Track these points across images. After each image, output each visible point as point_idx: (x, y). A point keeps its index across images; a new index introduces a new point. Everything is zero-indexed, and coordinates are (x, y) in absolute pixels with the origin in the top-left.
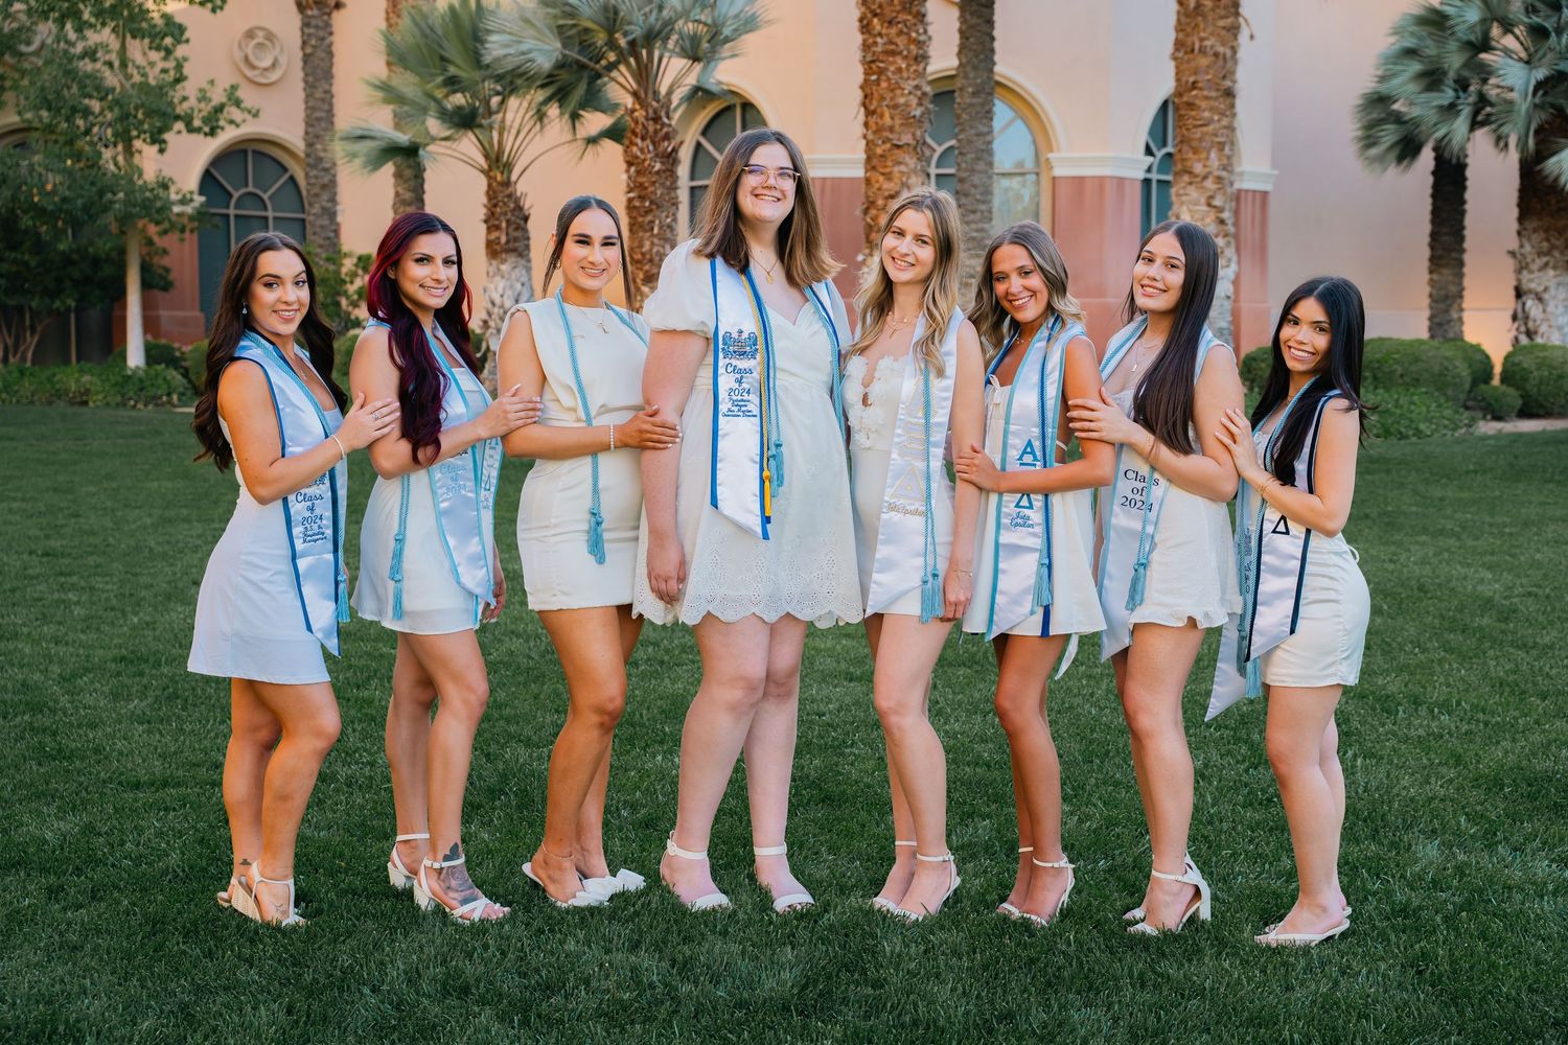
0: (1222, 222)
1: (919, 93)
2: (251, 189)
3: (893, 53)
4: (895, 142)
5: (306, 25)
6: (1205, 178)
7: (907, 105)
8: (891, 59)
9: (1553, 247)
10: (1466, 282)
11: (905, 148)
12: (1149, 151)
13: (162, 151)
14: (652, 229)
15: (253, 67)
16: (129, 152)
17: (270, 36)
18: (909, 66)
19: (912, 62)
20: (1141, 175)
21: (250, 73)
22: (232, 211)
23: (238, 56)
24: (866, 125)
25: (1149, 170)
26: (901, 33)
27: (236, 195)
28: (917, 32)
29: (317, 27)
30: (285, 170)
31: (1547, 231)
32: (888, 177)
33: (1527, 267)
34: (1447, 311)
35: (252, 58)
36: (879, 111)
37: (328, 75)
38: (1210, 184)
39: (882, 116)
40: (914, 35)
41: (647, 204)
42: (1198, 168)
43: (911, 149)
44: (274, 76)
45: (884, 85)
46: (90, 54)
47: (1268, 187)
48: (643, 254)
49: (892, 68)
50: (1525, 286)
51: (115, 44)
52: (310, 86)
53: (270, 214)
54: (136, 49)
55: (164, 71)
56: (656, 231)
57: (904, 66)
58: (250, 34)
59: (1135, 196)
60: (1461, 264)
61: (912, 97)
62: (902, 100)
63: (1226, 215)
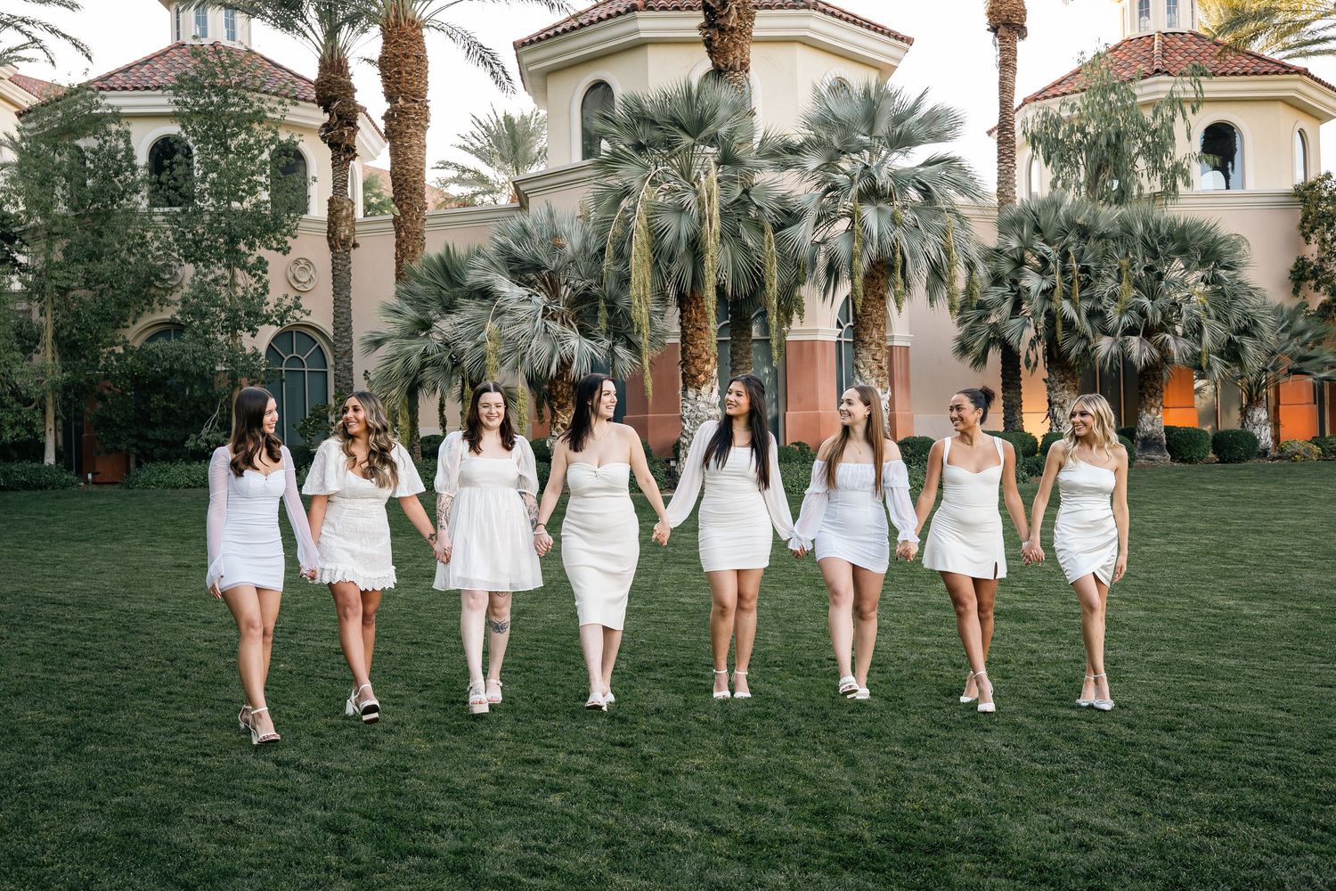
0: (881, 368)
2: (295, 354)
5: (334, 258)
6: (870, 344)
9: (1066, 378)
10: (1023, 397)
12: (839, 325)
13: (253, 336)
15: (298, 282)
16: (234, 336)
17: (309, 263)
20: (835, 339)
21: (295, 285)
22: (284, 369)
23: (290, 275)
24: (681, 317)
25: (840, 336)
27: (286, 358)
29: (342, 259)
30: (316, 342)
31: (1062, 369)
32: (696, 346)
33: (1053, 389)
34: (1013, 414)
35: (297, 276)
37: (348, 286)
38: (873, 347)
42: (867, 339)
44: (309, 287)
46: (215, 281)
47: (909, 344)
50: (1053, 400)
51: (227, 274)
52: (336, 293)
53: (306, 369)
54: (242, 277)
55: (255, 289)
58: (296, 262)
59: (832, 351)
60: (1020, 387)
63: (883, 364)
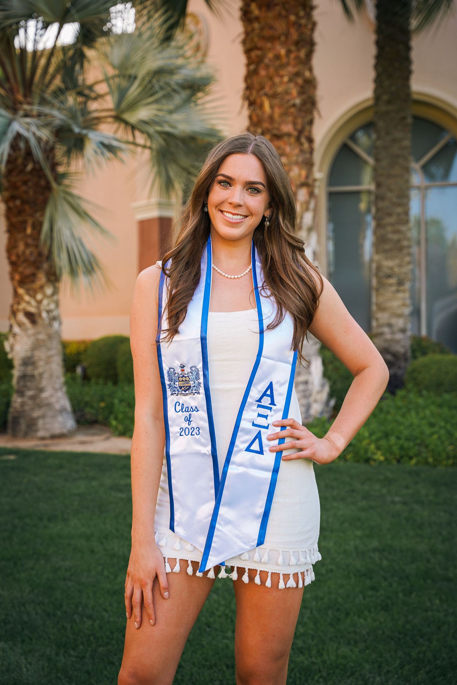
1: (300, 81)
3: (272, 39)
4: (275, 132)
7: (287, 93)
8: (269, 45)
11: (286, 139)
14: (25, 229)
18: (289, 52)
19: (293, 48)
26: (279, 16)
28: (297, 15)
36: (258, 101)
39: (261, 106)
40: (293, 18)
41: (18, 202)
43: (292, 140)
45: (263, 73)
48: (18, 256)
49: (270, 55)
56: (29, 231)
57: (283, 52)
61: (292, 85)
62: (280, 89)
